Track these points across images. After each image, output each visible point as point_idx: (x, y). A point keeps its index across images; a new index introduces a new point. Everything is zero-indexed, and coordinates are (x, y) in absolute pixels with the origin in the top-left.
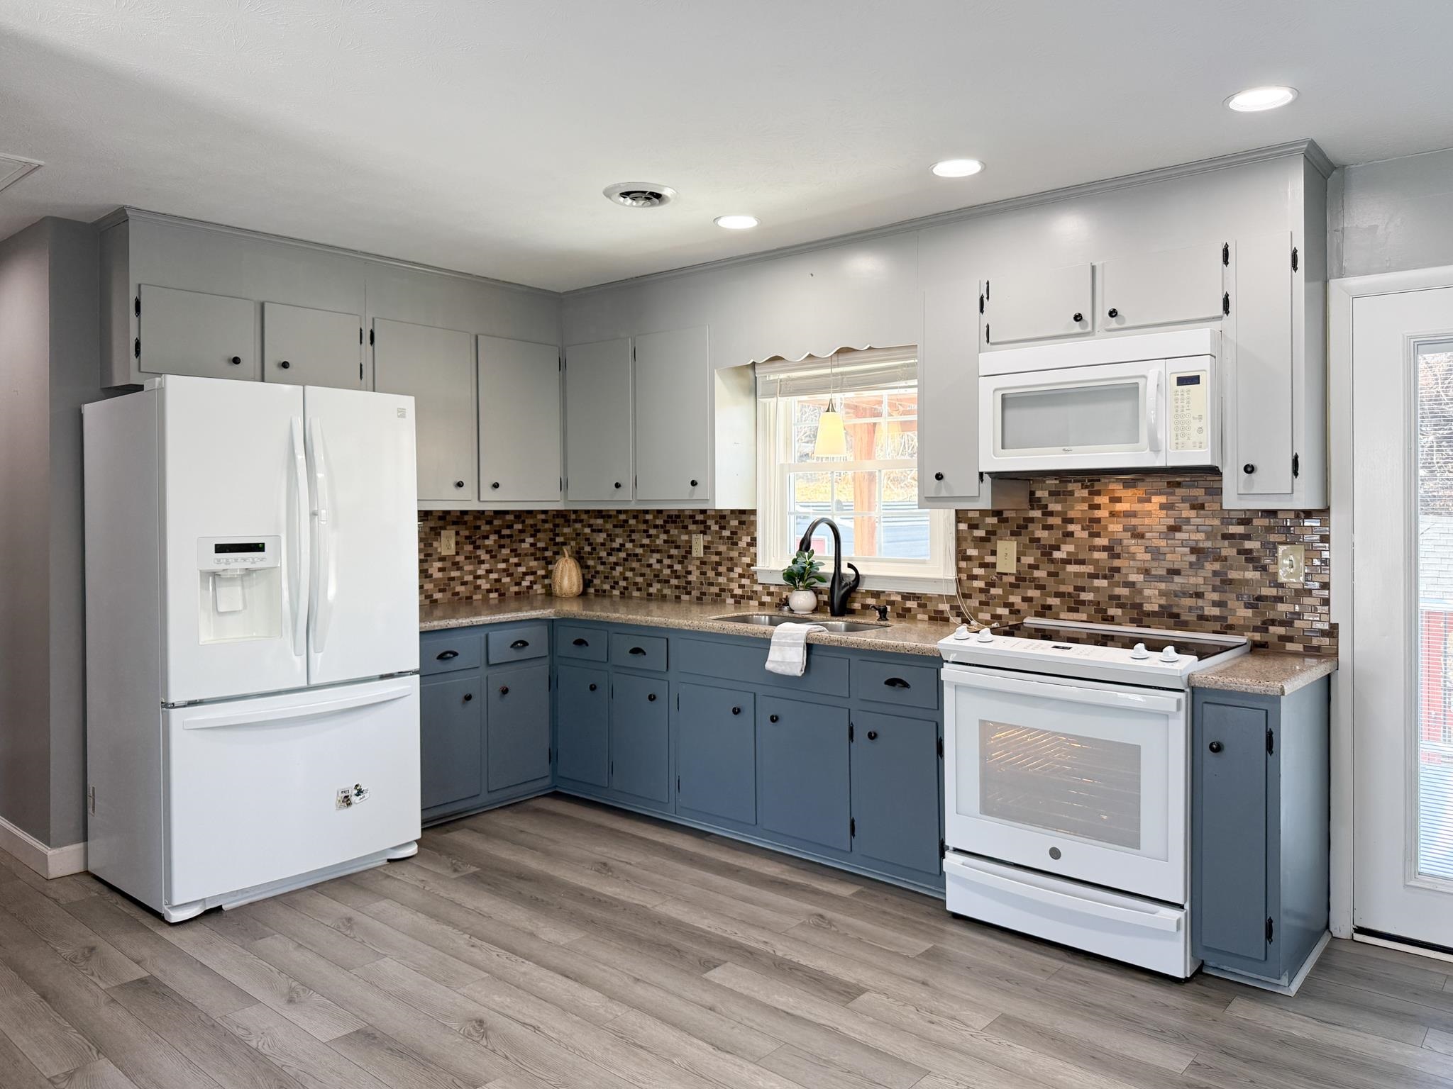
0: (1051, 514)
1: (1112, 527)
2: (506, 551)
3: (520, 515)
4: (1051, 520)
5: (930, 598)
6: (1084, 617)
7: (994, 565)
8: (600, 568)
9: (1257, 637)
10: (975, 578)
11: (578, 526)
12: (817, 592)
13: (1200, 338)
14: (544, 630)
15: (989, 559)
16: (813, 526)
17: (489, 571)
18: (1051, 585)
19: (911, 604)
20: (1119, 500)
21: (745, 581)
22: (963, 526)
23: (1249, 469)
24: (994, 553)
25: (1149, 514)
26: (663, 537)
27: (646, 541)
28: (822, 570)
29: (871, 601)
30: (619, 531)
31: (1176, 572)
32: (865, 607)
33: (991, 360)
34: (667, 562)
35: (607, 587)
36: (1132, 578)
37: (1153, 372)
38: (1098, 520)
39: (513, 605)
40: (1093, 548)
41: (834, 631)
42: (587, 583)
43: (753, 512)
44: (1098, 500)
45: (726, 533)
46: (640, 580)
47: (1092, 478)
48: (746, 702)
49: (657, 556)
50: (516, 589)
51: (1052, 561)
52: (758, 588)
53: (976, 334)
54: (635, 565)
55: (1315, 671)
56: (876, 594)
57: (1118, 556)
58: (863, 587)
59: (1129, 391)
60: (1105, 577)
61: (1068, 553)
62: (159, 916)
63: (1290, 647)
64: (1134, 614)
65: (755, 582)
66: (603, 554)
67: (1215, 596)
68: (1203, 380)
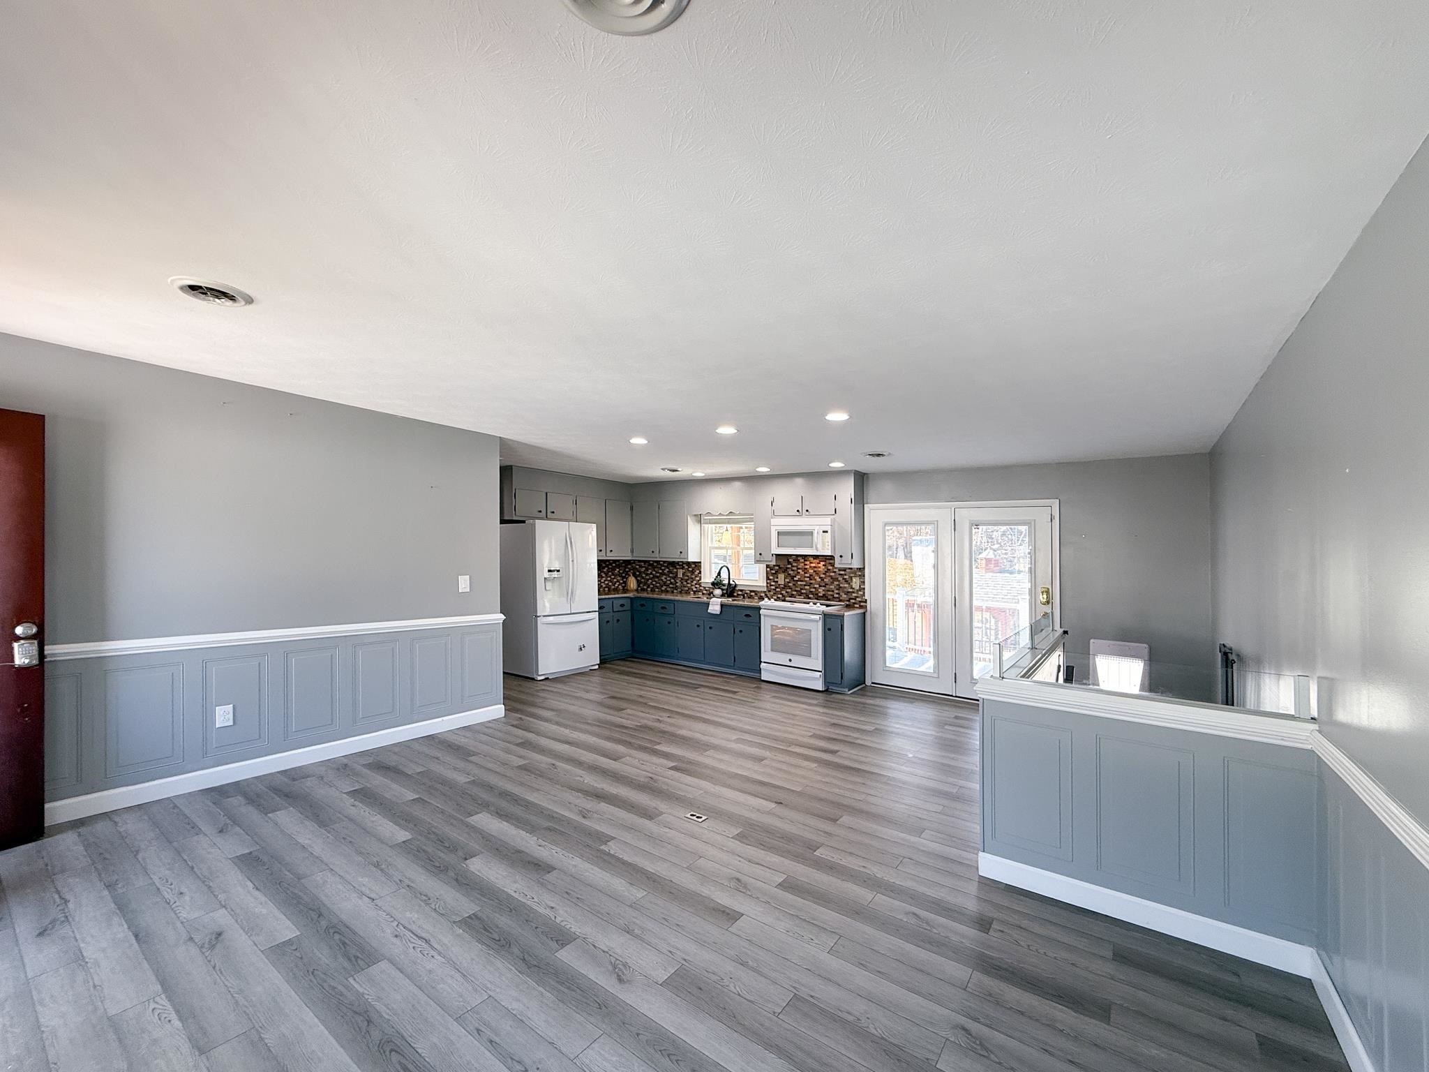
0: (794, 566)
1: (810, 571)
2: (610, 574)
3: (615, 561)
4: (794, 568)
5: (758, 592)
6: (802, 596)
7: (777, 582)
8: (643, 580)
9: (847, 603)
10: (772, 585)
11: (634, 565)
12: (722, 590)
13: (828, 520)
14: (629, 600)
15: (776, 580)
16: (721, 569)
17: (605, 581)
18: (793, 587)
19: (753, 594)
20: (812, 564)
21: (697, 586)
22: (768, 569)
23: (841, 556)
24: (777, 578)
25: (820, 567)
26: (667, 570)
27: (660, 571)
28: (724, 582)
29: (740, 593)
30: (650, 567)
31: (827, 584)
32: (738, 595)
33: (774, 521)
34: (668, 579)
35: (645, 587)
36: (816, 586)
37: (817, 528)
38: (806, 569)
39: (612, 592)
40: (805, 577)
41: (729, 601)
42: (639, 586)
43: (700, 562)
44: (806, 563)
45: (690, 569)
46: (658, 585)
47: (805, 557)
48: (701, 624)
49: (665, 576)
50: (613, 587)
51: (794, 581)
52: (702, 588)
53: (770, 514)
54: (656, 580)
55: (861, 611)
56: (741, 591)
57: (812, 580)
58: (737, 589)
59: (811, 533)
60: (808, 586)
61: (798, 578)
62: (533, 679)
63: (856, 606)
65: (701, 586)
66: (644, 575)
67: (837, 591)
68: (829, 532)
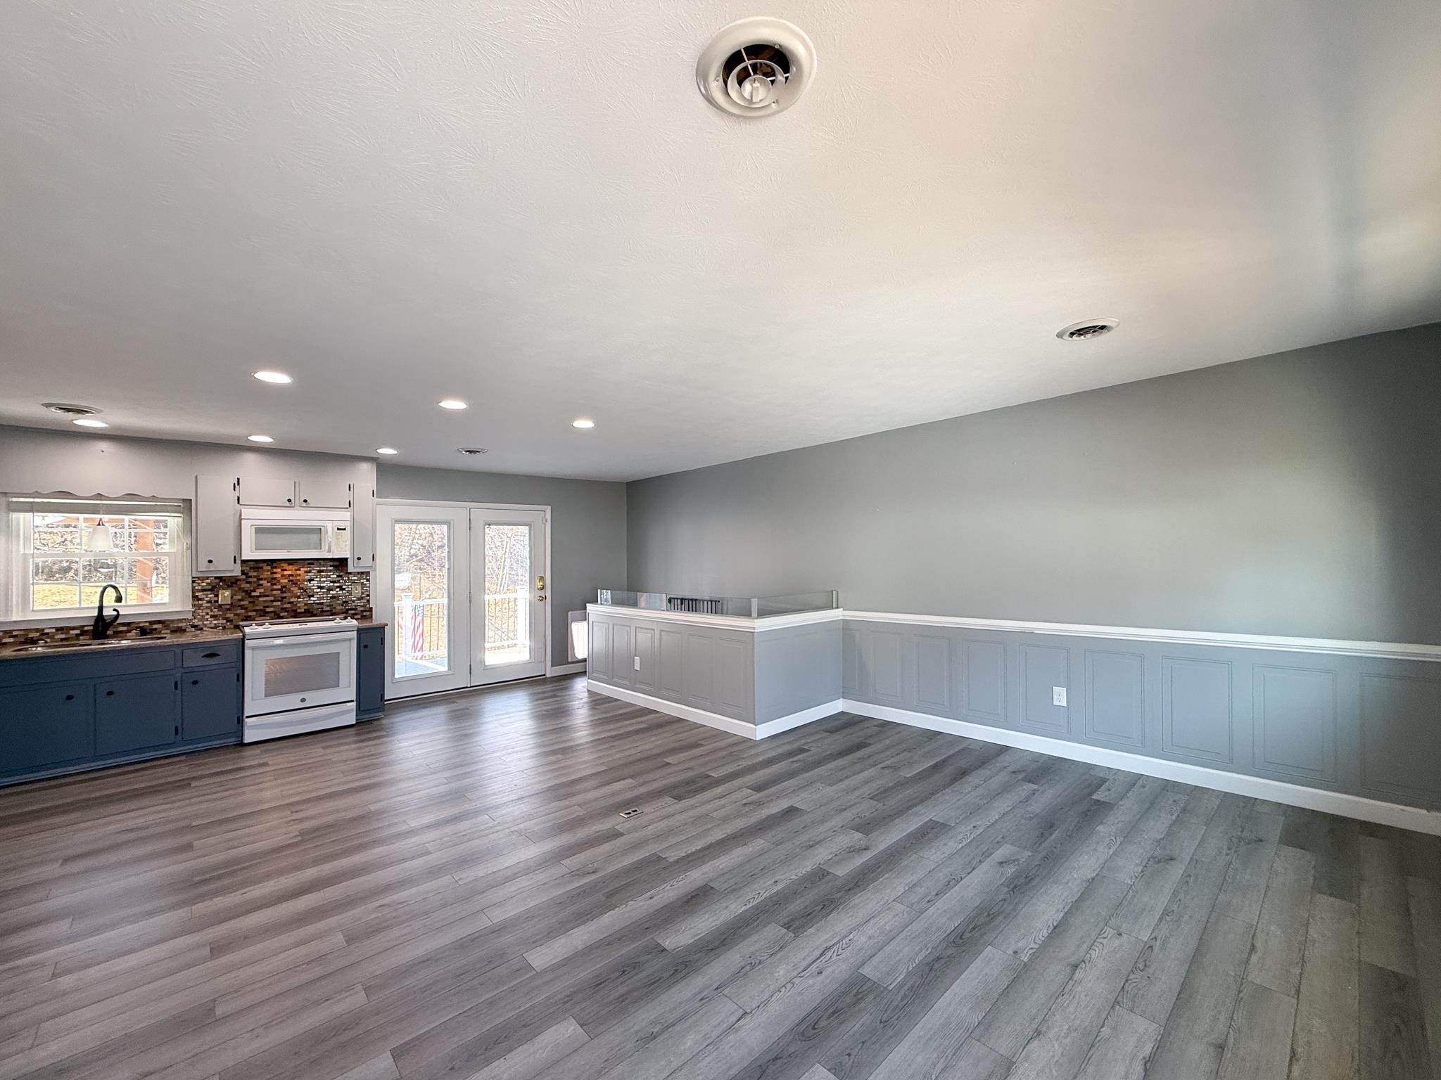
0: (251, 577)
1: (282, 581)
4: (250, 580)
6: (268, 618)
7: (216, 601)
13: (343, 515)
15: (213, 599)
16: (105, 588)
18: (251, 607)
20: (286, 570)
23: (359, 558)
25: (299, 575)
31: (312, 596)
33: (247, 513)
36: (292, 600)
37: (329, 525)
38: (275, 579)
40: (273, 590)
44: (275, 570)
47: (272, 563)
48: (81, 692)
57: (285, 592)
59: (317, 531)
60: (279, 601)
61: (260, 593)
64: (293, 614)
67: (328, 603)
68: (348, 529)
